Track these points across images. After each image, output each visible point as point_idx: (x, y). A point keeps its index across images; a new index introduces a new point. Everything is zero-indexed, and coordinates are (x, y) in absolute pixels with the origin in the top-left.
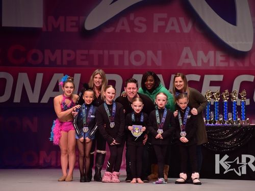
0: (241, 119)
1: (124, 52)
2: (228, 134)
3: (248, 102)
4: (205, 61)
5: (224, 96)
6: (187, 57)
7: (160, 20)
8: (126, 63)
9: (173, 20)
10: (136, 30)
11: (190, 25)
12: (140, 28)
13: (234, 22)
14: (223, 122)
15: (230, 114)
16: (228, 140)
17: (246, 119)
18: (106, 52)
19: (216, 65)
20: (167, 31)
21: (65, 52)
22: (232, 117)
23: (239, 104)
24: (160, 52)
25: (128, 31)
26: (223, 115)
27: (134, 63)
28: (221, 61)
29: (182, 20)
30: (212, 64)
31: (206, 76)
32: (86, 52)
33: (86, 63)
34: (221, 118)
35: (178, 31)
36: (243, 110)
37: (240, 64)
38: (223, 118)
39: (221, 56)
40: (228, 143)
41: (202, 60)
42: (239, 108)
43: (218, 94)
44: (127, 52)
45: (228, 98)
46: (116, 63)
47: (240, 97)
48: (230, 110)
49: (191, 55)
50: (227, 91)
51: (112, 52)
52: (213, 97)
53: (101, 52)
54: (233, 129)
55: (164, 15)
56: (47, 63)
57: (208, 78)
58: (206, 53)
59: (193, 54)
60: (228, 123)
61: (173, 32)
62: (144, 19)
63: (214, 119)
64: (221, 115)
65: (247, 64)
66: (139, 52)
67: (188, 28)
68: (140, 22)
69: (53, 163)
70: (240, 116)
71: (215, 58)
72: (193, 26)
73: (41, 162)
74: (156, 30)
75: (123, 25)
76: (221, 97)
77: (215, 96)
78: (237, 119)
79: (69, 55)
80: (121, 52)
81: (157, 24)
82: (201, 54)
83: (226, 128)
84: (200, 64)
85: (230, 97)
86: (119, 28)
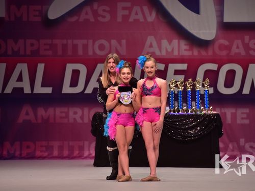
0: (205, 108)
1: (88, 42)
2: (192, 123)
3: (211, 91)
4: (170, 50)
5: (188, 85)
6: (151, 46)
7: (124, 8)
8: (90, 53)
9: (137, 9)
10: (100, 19)
11: (154, 14)
12: (104, 17)
13: (197, 11)
14: (187, 111)
15: (194, 103)
16: (191, 128)
17: (209, 108)
18: (70, 41)
19: (181, 54)
20: (131, 20)
21: (29, 41)
22: (196, 106)
23: (202, 92)
24: (124, 42)
25: (92, 20)
26: (187, 104)
27: (98, 52)
28: (185, 50)
29: (146, 9)
30: (176, 53)
31: (170, 65)
32: (49, 41)
33: (50, 53)
34: (185, 106)
35: (142, 20)
36: (206, 99)
37: (203, 53)
38: (187, 107)
39: (185, 45)
40: (192, 132)
41: (166, 50)
42: (202, 97)
43: (182, 83)
44: (91, 42)
45: (191, 87)
46: (80, 52)
47: (203, 86)
48: (194, 99)
49: (155, 44)
50: (190, 80)
51: (76, 42)
52: (176, 86)
53: (65, 42)
54: (196, 117)
55: (128, 4)
56: (10, 52)
57: (172, 67)
58: (170, 42)
59: (157, 43)
60: (192, 112)
61: (137, 21)
62: (108, 9)
63: (178, 108)
64: (185, 104)
65: (210, 53)
66: (104, 42)
67: (152, 17)
68: (104, 10)
69: (17, 153)
70: (203, 104)
71: (179, 47)
72: (157, 14)
73: (5, 153)
74: (119, 19)
75: (87, 14)
76: (185, 86)
77: (179, 85)
78: (200, 108)
79: (32, 45)
80: (85, 42)
81: (121, 13)
82: (165, 43)
83: (190, 117)
84: (164, 53)
85: (194, 86)
86: (83, 17)
